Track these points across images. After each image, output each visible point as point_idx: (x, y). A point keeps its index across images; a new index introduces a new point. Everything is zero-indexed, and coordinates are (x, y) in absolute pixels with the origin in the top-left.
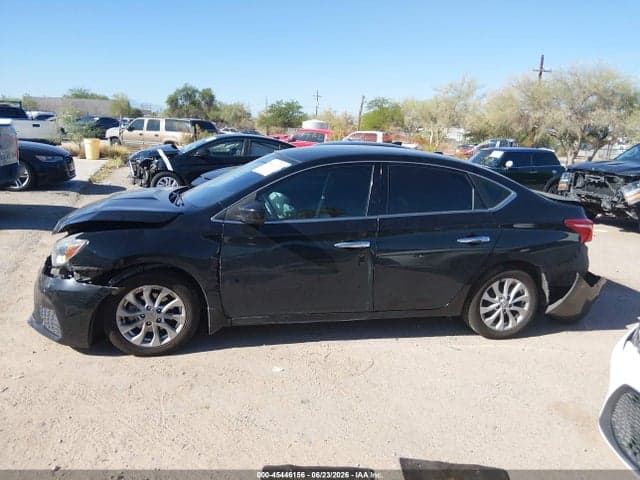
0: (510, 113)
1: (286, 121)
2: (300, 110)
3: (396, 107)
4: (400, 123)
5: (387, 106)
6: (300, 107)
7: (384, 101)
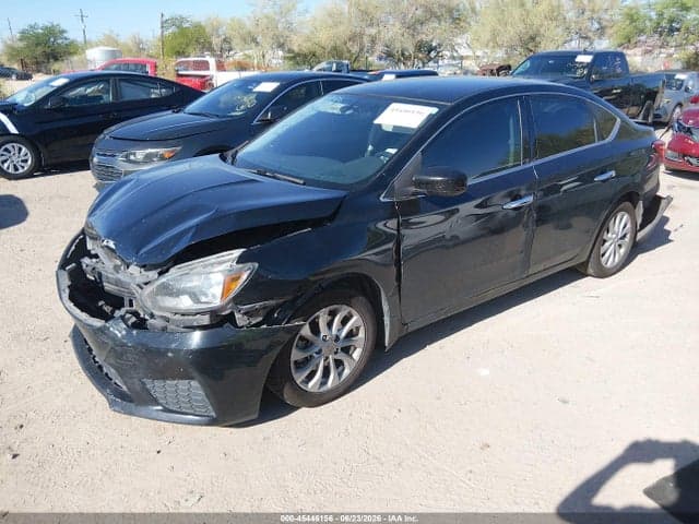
0: (343, 31)
1: (48, 50)
2: (65, 35)
3: (199, 27)
4: (207, 46)
5: (187, 25)
6: (63, 32)
7: (182, 20)
